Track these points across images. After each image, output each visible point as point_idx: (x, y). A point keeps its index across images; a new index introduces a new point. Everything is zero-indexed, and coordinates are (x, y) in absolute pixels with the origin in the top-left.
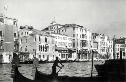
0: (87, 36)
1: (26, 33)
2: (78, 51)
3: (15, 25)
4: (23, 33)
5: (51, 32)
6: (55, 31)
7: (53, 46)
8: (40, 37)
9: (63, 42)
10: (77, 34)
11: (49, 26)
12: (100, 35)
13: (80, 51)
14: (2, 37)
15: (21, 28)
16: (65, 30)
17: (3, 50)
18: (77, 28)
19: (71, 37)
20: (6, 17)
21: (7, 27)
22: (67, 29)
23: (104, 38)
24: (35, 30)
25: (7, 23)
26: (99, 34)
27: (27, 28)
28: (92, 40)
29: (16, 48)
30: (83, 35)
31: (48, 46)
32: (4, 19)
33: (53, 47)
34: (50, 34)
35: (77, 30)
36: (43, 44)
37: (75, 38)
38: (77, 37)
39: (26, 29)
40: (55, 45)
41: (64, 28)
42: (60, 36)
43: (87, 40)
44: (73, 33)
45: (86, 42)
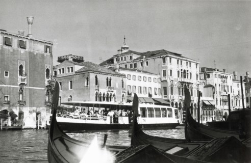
0: (191, 74)
1: (70, 69)
2: (175, 103)
3: (48, 54)
4: (63, 69)
5: (118, 67)
6: (126, 66)
7: (122, 94)
8: (96, 77)
9: (142, 86)
10: (171, 71)
11: (115, 56)
12: (218, 70)
13: (178, 103)
14: (23, 77)
15: (60, 60)
16: (146, 63)
17: (25, 102)
18: (170, 59)
19: (159, 76)
20: (31, 39)
21: (32, 57)
22: (150, 61)
23: (226, 78)
24: (87, 62)
25: (32, 51)
26: (214, 70)
27: (71, 60)
28: (202, 81)
29: (49, 99)
30: (183, 71)
31: (113, 94)
32: (26, 42)
33: (123, 96)
34: (117, 71)
35: (170, 62)
36: (104, 90)
37: (168, 78)
38: (171, 75)
39: (70, 62)
40: (126, 92)
41: (144, 59)
42: (137, 74)
43: (191, 82)
44: (163, 68)
45: (190, 86)
